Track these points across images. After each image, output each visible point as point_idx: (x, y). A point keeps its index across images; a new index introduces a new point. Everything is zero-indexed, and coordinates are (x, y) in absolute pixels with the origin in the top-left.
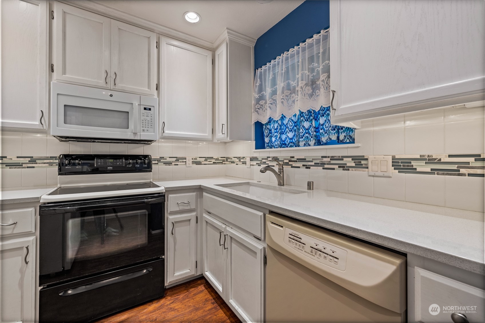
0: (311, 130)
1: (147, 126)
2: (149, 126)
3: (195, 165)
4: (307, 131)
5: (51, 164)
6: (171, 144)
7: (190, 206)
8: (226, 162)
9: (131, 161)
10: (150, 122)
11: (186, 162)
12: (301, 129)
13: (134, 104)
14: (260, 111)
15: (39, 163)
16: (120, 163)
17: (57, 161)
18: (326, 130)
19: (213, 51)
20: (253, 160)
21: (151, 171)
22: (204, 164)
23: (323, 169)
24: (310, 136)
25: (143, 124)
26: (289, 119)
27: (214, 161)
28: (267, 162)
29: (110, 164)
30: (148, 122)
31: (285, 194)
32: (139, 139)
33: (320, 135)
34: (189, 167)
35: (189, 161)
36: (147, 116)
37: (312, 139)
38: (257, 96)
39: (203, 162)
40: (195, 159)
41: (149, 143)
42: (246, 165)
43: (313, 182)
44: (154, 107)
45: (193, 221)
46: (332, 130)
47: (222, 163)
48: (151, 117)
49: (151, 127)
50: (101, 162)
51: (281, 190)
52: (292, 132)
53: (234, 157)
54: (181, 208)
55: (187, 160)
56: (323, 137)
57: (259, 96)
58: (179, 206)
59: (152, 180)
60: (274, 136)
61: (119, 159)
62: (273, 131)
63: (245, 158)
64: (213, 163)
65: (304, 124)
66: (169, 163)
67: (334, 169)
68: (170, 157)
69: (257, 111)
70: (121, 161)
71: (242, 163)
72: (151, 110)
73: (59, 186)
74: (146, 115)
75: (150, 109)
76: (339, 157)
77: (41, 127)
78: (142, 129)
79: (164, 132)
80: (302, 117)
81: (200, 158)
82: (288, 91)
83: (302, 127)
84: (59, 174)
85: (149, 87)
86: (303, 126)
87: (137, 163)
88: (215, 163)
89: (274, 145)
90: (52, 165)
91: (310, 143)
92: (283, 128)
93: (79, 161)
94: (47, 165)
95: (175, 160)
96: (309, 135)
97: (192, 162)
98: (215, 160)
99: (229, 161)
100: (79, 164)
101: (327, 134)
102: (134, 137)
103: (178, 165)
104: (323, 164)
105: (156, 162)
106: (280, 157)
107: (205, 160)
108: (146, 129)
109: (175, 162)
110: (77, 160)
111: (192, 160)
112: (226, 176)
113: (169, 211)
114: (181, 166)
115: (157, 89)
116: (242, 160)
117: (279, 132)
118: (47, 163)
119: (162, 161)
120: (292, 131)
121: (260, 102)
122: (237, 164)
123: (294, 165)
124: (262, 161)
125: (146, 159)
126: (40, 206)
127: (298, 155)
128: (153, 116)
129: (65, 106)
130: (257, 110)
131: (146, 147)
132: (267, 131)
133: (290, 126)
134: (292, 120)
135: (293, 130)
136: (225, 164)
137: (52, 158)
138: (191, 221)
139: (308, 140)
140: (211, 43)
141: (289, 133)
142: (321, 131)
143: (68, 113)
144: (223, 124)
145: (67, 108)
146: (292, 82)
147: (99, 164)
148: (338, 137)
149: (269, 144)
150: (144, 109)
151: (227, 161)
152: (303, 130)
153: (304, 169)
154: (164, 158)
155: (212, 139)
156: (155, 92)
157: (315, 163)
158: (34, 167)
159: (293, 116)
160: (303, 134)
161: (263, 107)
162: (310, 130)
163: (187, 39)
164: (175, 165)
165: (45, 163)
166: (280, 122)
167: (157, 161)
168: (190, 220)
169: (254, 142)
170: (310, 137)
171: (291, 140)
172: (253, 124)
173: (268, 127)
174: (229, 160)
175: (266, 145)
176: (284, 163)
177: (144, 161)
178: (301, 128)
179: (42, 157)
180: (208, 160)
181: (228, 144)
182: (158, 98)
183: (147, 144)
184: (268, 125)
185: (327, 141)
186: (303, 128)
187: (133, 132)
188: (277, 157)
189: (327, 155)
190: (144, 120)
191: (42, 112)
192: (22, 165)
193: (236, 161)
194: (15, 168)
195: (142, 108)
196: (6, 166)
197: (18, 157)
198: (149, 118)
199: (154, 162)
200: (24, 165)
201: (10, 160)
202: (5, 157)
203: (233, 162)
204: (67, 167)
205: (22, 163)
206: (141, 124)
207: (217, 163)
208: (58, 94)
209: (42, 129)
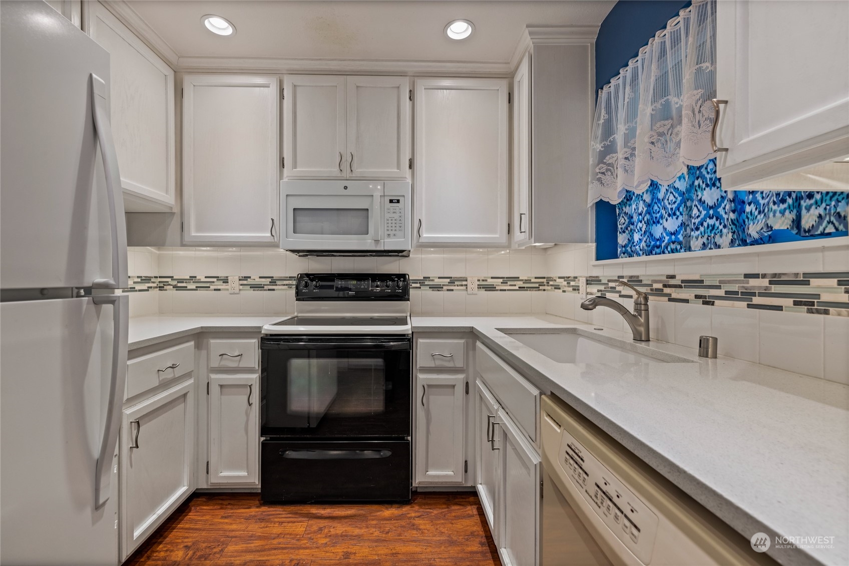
0: (724, 209)
1: (394, 228)
3: (483, 292)
4: (711, 212)
5: (289, 286)
6: (442, 256)
7: (454, 362)
8: (546, 288)
9: (379, 283)
10: (398, 222)
11: (466, 285)
12: (695, 208)
13: (374, 196)
14: (607, 178)
15: (279, 285)
16: (364, 286)
17: (294, 283)
18: (764, 205)
19: (510, 77)
20: (591, 284)
21: (406, 300)
22: (501, 290)
23: (749, 306)
24: (720, 224)
25: (388, 225)
26: (667, 188)
27: (520, 284)
28: (618, 289)
30: (396, 222)
31: (644, 360)
32: (382, 248)
33: (746, 220)
34: (473, 294)
35: (473, 285)
36: (394, 213)
37: (725, 231)
38: (599, 147)
39: (499, 285)
40: (483, 280)
43: (715, 340)
44: (404, 196)
45: (460, 389)
46: (774, 203)
47: (539, 288)
48: (400, 213)
49: (400, 229)
50: (341, 285)
51: (634, 351)
52: (674, 217)
53: (560, 278)
54: (439, 363)
55: (469, 283)
56: (754, 223)
57: (605, 147)
58: (434, 359)
59: (408, 314)
60: (637, 231)
61: (364, 280)
62: (635, 218)
63: (578, 278)
64: (519, 288)
65: (702, 194)
66: (438, 288)
67: (779, 308)
68: (439, 278)
69: (599, 180)
70: (366, 283)
71: (573, 290)
72: (399, 203)
73: (296, 314)
74: (392, 211)
75: (398, 201)
76: (797, 275)
77: (271, 240)
78: (386, 233)
79: (420, 236)
80: (697, 178)
81: (492, 278)
82: (666, 122)
83: (697, 203)
84: (297, 300)
85: (398, 166)
86: (701, 199)
87: (387, 286)
88: (524, 288)
89: (638, 250)
90: (291, 288)
91: (718, 240)
92: (656, 210)
93: (317, 282)
94: (286, 287)
95: (449, 283)
96: (717, 220)
97: (478, 285)
98: (524, 283)
99: (551, 285)
100: (316, 286)
101: (762, 215)
102: (376, 247)
103: (452, 290)
104: (747, 295)
105: (418, 285)
106: (643, 275)
107: (502, 283)
108: (392, 233)
109: (447, 285)
110: (315, 281)
111: (478, 283)
112: (545, 314)
113: (418, 366)
114: (458, 293)
115: (410, 167)
116: (572, 283)
117: (646, 219)
118: (286, 285)
119: (426, 283)
120: (674, 214)
121: (607, 158)
122: (564, 291)
123: (674, 296)
124: (608, 284)
125: (401, 281)
126: (261, 338)
127: (683, 273)
128: (402, 211)
129: (294, 209)
130: (600, 175)
131: (403, 261)
132: (623, 221)
133: (669, 203)
134: (676, 189)
135: (678, 213)
136: (544, 290)
137: (291, 278)
138: (456, 387)
139: (715, 234)
140: (506, 63)
141: (667, 220)
142: (748, 209)
143: (298, 218)
144: (521, 214)
145: (297, 212)
146: (675, 99)
147: (339, 287)
148: (797, 222)
149: (628, 249)
150: (390, 202)
151: (548, 286)
152: (701, 209)
153: (698, 306)
154: (431, 279)
155: (507, 244)
156: (408, 172)
157: (727, 292)
158: (274, 290)
159: (678, 180)
160: (699, 219)
161: (613, 167)
162: (720, 210)
163: (460, 70)
164: (448, 290)
165: (284, 285)
166: (647, 198)
167: (420, 283)
168: (454, 386)
169: (594, 245)
170: (721, 227)
171: (673, 237)
172: (591, 207)
173: (627, 209)
174: (551, 283)
175: (619, 250)
176: (652, 290)
177: (398, 283)
178: (696, 206)
179: (281, 277)
180: (509, 283)
181: (549, 252)
182: (411, 181)
184: (627, 207)
185: (762, 234)
186: (699, 207)
187: (374, 239)
188: (638, 277)
189: (761, 272)
190: (390, 219)
191: (273, 220)
192: (263, 287)
193: (562, 286)
194: (258, 290)
195: (387, 199)
196: (251, 287)
197: (260, 277)
198: (396, 216)
199: (414, 285)
200: (266, 287)
201: (254, 281)
202: (250, 277)
203: (557, 287)
204: (304, 291)
205: (264, 285)
206: (386, 225)
207: (527, 287)
208: (287, 195)
209: (273, 241)
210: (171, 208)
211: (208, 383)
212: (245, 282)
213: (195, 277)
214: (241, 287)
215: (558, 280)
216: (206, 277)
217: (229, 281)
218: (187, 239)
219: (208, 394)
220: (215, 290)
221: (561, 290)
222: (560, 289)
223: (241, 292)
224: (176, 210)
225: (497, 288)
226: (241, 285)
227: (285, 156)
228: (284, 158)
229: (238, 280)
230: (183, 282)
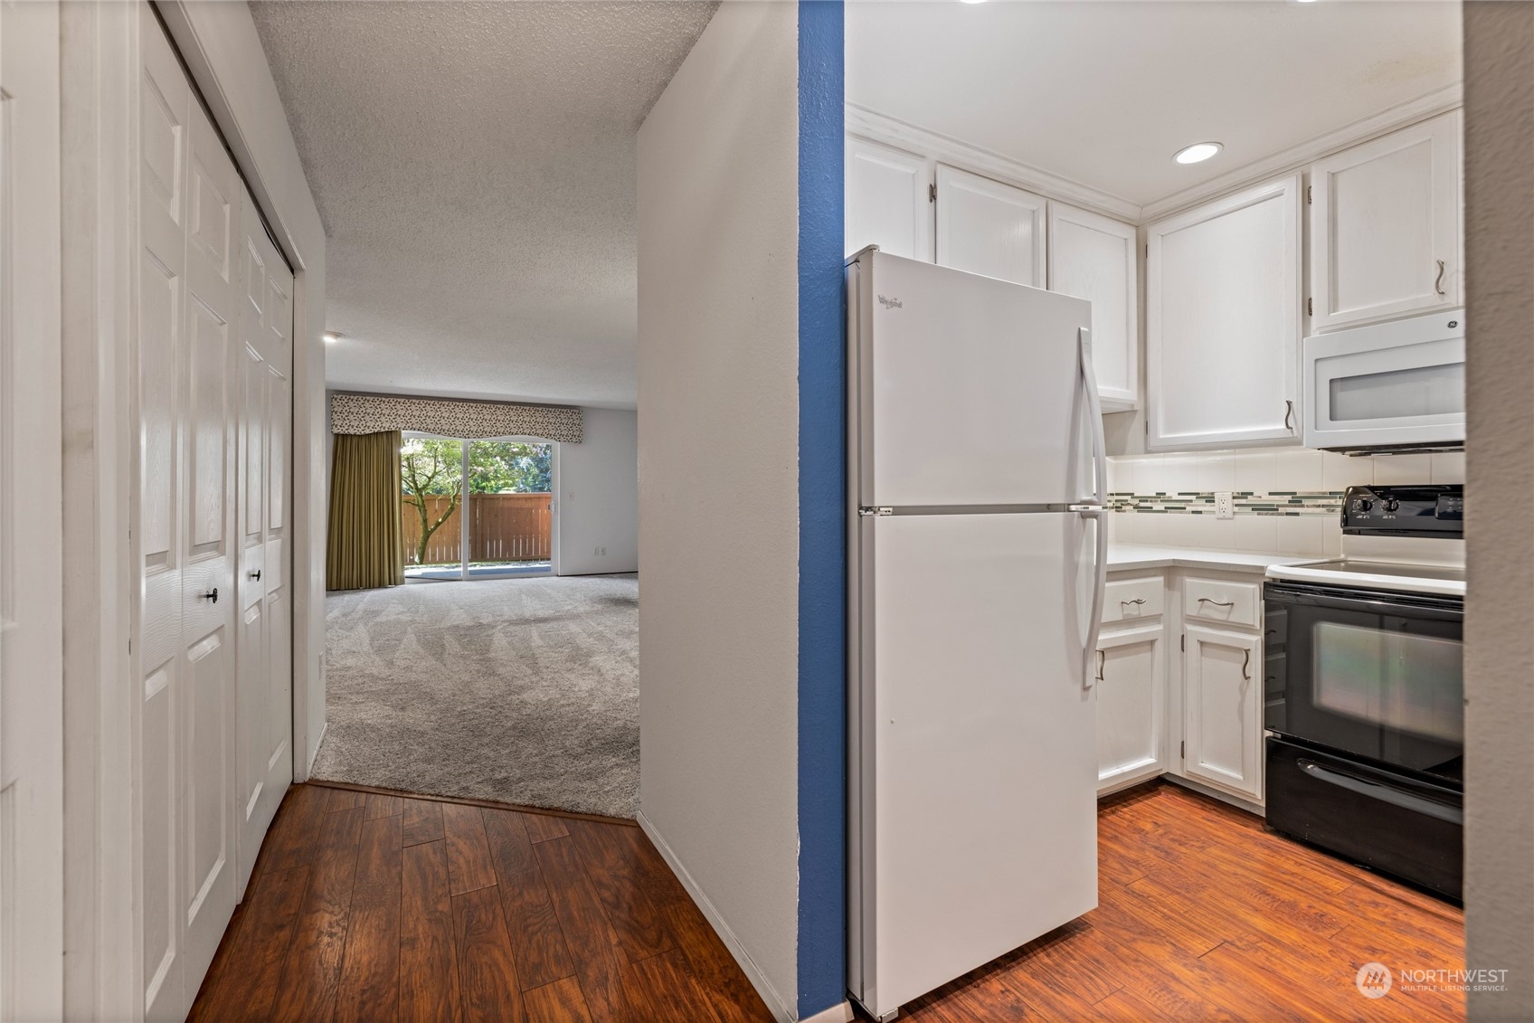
5: (1330, 508)
15: (1308, 506)
17: (1340, 502)
73: (1342, 556)
77: (1288, 434)
84: (1345, 532)
90: (1333, 511)
93: (1391, 500)
94: (1324, 509)
100: (1390, 510)
118: (1323, 506)
126: (1265, 582)
129: (1331, 381)
137: (1333, 494)
143: (1338, 395)
145: (1337, 386)
158: (1297, 514)
165: (1319, 506)
179: (1312, 493)
191: (1289, 403)
192: (1277, 510)
194: (1266, 514)
196: (1253, 510)
197: (1270, 494)
200: (1281, 510)
201: (1258, 499)
202: (1252, 494)
204: (1360, 517)
205: (1278, 506)
208: (1316, 360)
209: (1291, 435)
210: (1133, 405)
211: (1183, 636)
213: (1164, 494)
214: (1236, 509)
216: (1179, 494)
217: (1216, 500)
218: (1153, 443)
219: (1183, 650)
220: (1193, 512)
223: (1236, 516)
224: (1139, 407)
226: (1236, 505)
227: (1314, 296)
228: (1310, 299)
229: (1231, 498)
230: (1147, 501)
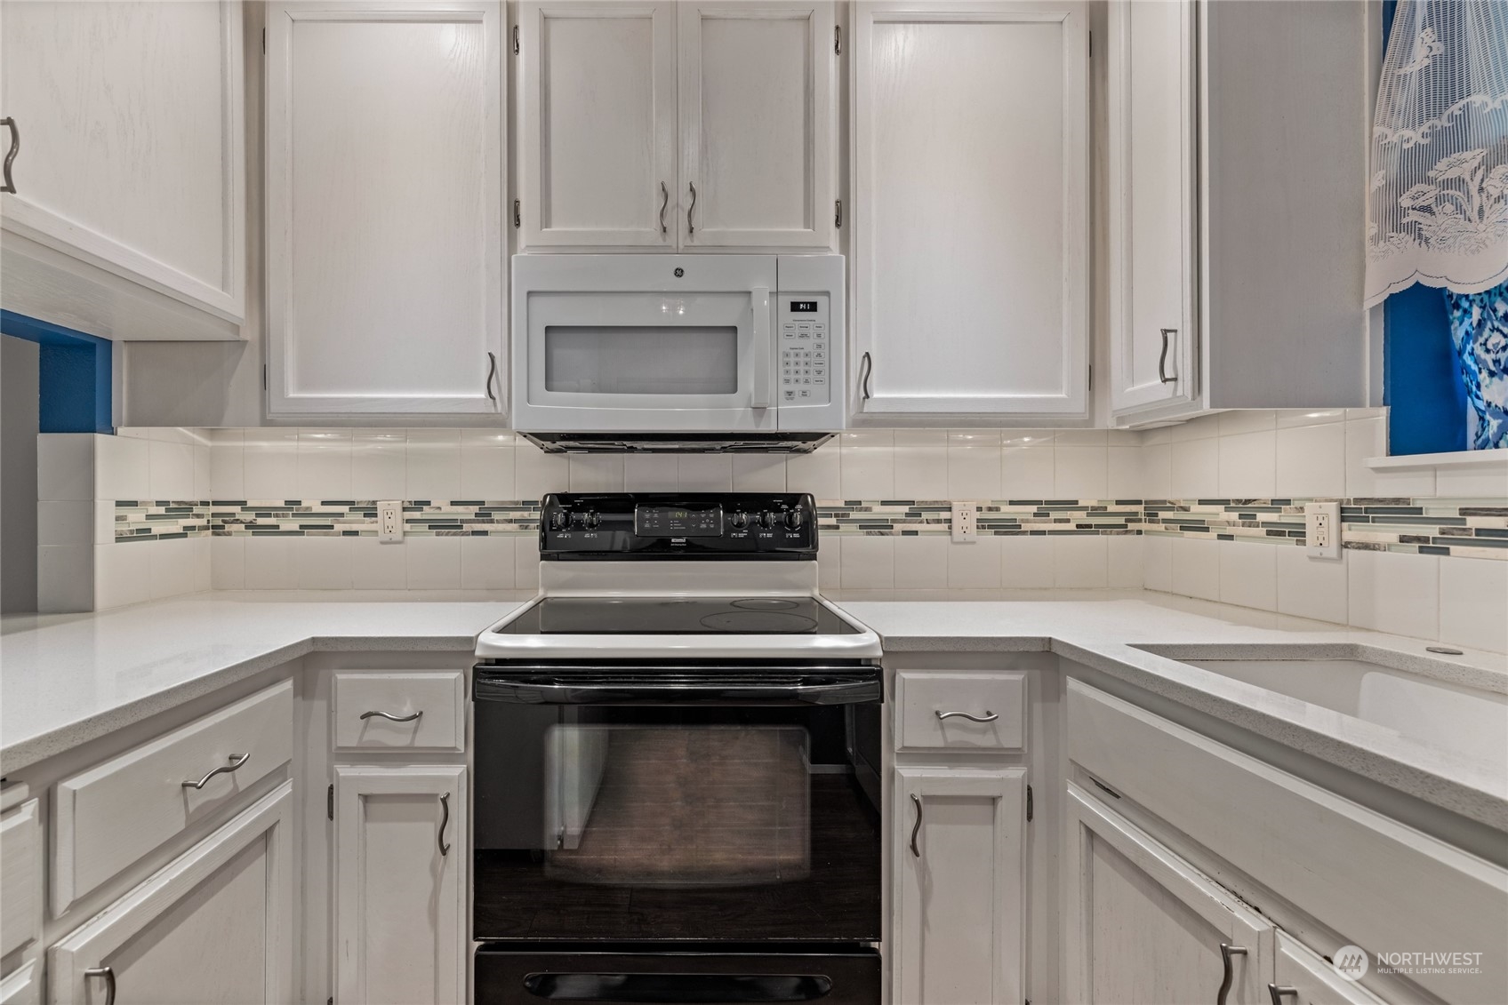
1: (802, 376)
2: (812, 376)
3: (989, 537)
6: (890, 449)
7: (997, 734)
8: (1144, 526)
9: (744, 516)
10: (813, 359)
11: (949, 521)
13: (754, 295)
14: (1439, 222)
15: (499, 522)
16: (707, 525)
17: (538, 515)
21: (814, 557)
22: (1033, 533)
25: (787, 368)
27: (1080, 517)
29: (677, 526)
30: (807, 359)
32: (772, 429)
34: (965, 543)
35: (965, 519)
36: (802, 336)
38: (1410, 136)
39: (1027, 521)
40: (990, 509)
41: (810, 444)
42: (1304, 543)
44: (827, 295)
45: (1014, 807)
47: (1126, 526)
48: (819, 336)
49: (819, 377)
50: (651, 520)
54: (956, 737)
55: (956, 515)
57: (1431, 133)
58: (943, 728)
59: (816, 593)
61: (709, 509)
63: (1296, 505)
64: (1078, 526)
66: (882, 527)
68: (884, 503)
69: (1412, 228)
70: (712, 516)
71: (1269, 533)
72: (816, 311)
73: (541, 593)
74: (798, 332)
75: (813, 307)
77: (489, 407)
78: (784, 388)
79: (867, 396)
81: (1012, 503)
84: (543, 558)
85: (809, 220)
87: (765, 524)
88: (1090, 526)
90: (528, 528)
93: (592, 514)
95: (907, 514)
97: (978, 520)
98: (1088, 515)
99: (1165, 521)
100: (591, 525)
102: (757, 425)
103: (916, 533)
105: (836, 521)
107: (1035, 515)
108: (797, 388)
109: (904, 521)
110: (588, 512)
111: (978, 515)
112: (1148, 590)
114: (929, 534)
115: (838, 223)
116: (1267, 517)
121: (1441, 166)
125: (796, 510)
126: (474, 667)
128: (824, 332)
129: (547, 329)
130: (1414, 217)
136: (1139, 532)
137: (527, 504)
138: (1001, 803)
143: (558, 353)
144: (1165, 331)
145: (555, 336)
147: (647, 525)
150: (792, 310)
151: (1151, 522)
154: (863, 505)
155: (1087, 416)
156: (833, 236)
158: (485, 533)
161: (1465, 189)
164: (905, 533)
167: (839, 515)
168: (994, 800)
169: (1381, 412)
172: (1375, 308)
174: (1162, 515)
177: (791, 516)
179: (504, 502)
180: (1054, 515)
181: (1157, 439)
182: (844, 257)
183: (799, 451)
187: (753, 404)
190: (792, 351)
191: (492, 357)
192: (461, 527)
193: (1215, 523)
194: (447, 534)
195: (785, 303)
196: (430, 527)
197: (453, 503)
198: (809, 345)
199: (821, 521)
200: (466, 527)
201: (438, 511)
202: (428, 503)
203: (1200, 527)
204: (561, 536)
205: (462, 521)
206: (781, 370)
207: (1097, 526)
208: (530, 294)
209: (493, 411)
210: (236, 328)
211: (331, 789)
212: (417, 515)
213: (299, 503)
214: (408, 527)
215: (1195, 508)
216: (324, 503)
217: (379, 512)
218: (276, 406)
220: (346, 533)
221: (1213, 534)
222: (1207, 530)
223: (409, 539)
224: (249, 333)
225: (1025, 527)
226: (408, 521)
227: (522, 196)
228: (517, 202)
229: (400, 509)
230: (269, 515)
